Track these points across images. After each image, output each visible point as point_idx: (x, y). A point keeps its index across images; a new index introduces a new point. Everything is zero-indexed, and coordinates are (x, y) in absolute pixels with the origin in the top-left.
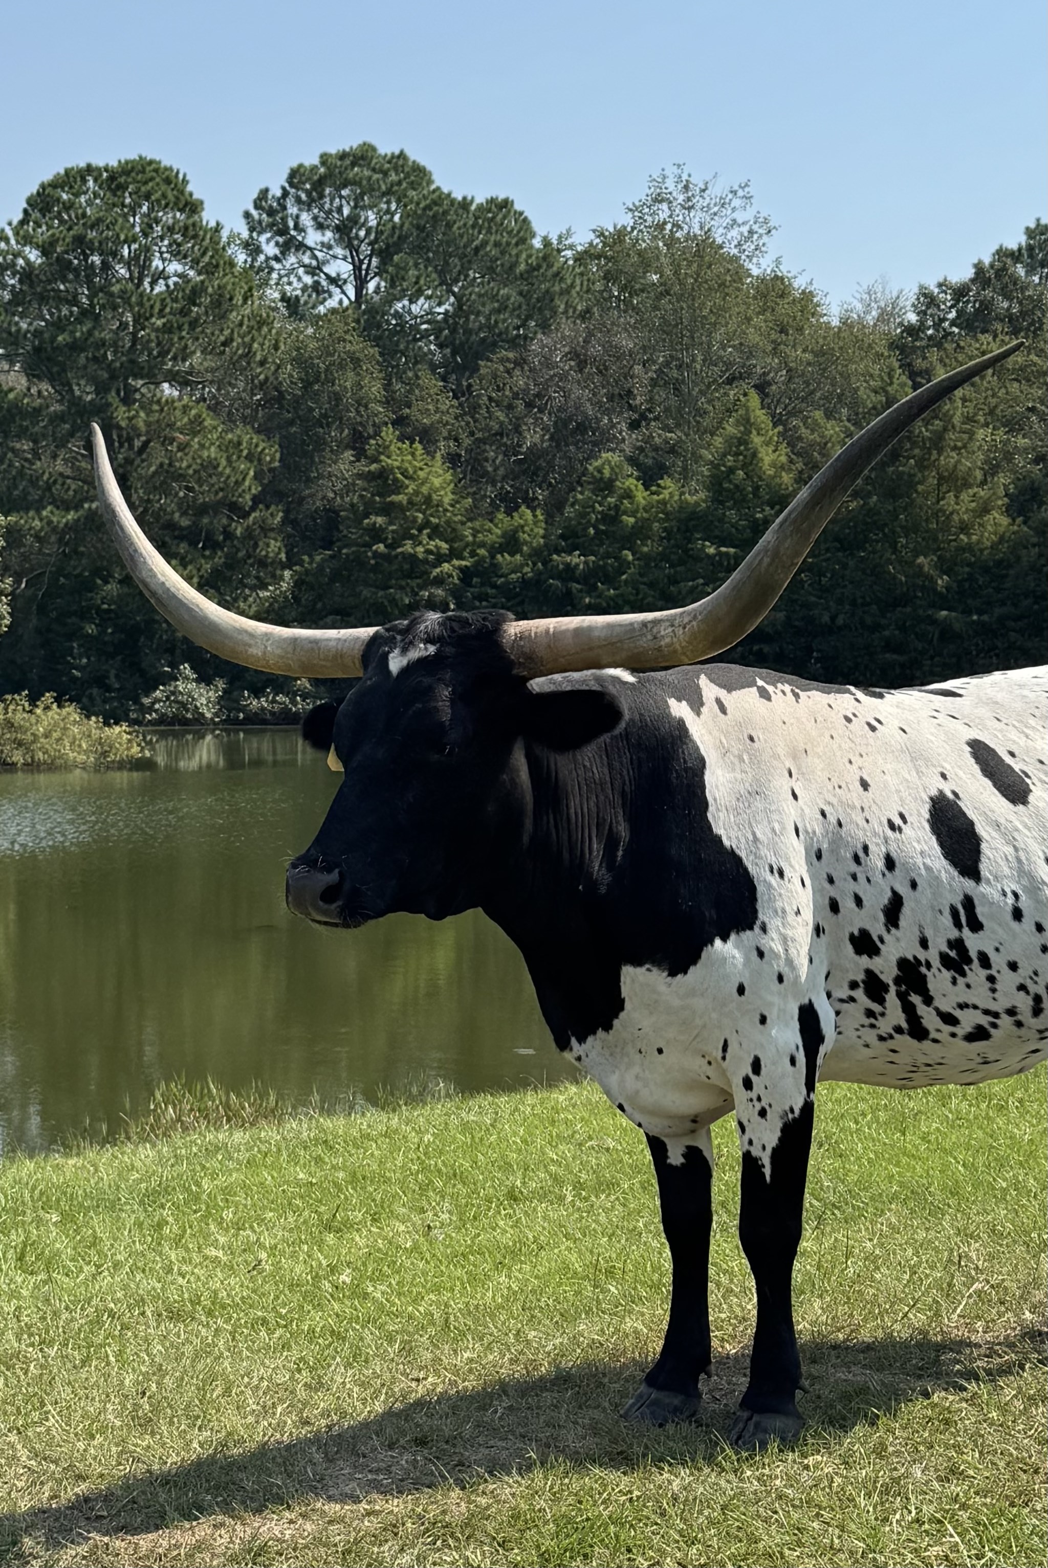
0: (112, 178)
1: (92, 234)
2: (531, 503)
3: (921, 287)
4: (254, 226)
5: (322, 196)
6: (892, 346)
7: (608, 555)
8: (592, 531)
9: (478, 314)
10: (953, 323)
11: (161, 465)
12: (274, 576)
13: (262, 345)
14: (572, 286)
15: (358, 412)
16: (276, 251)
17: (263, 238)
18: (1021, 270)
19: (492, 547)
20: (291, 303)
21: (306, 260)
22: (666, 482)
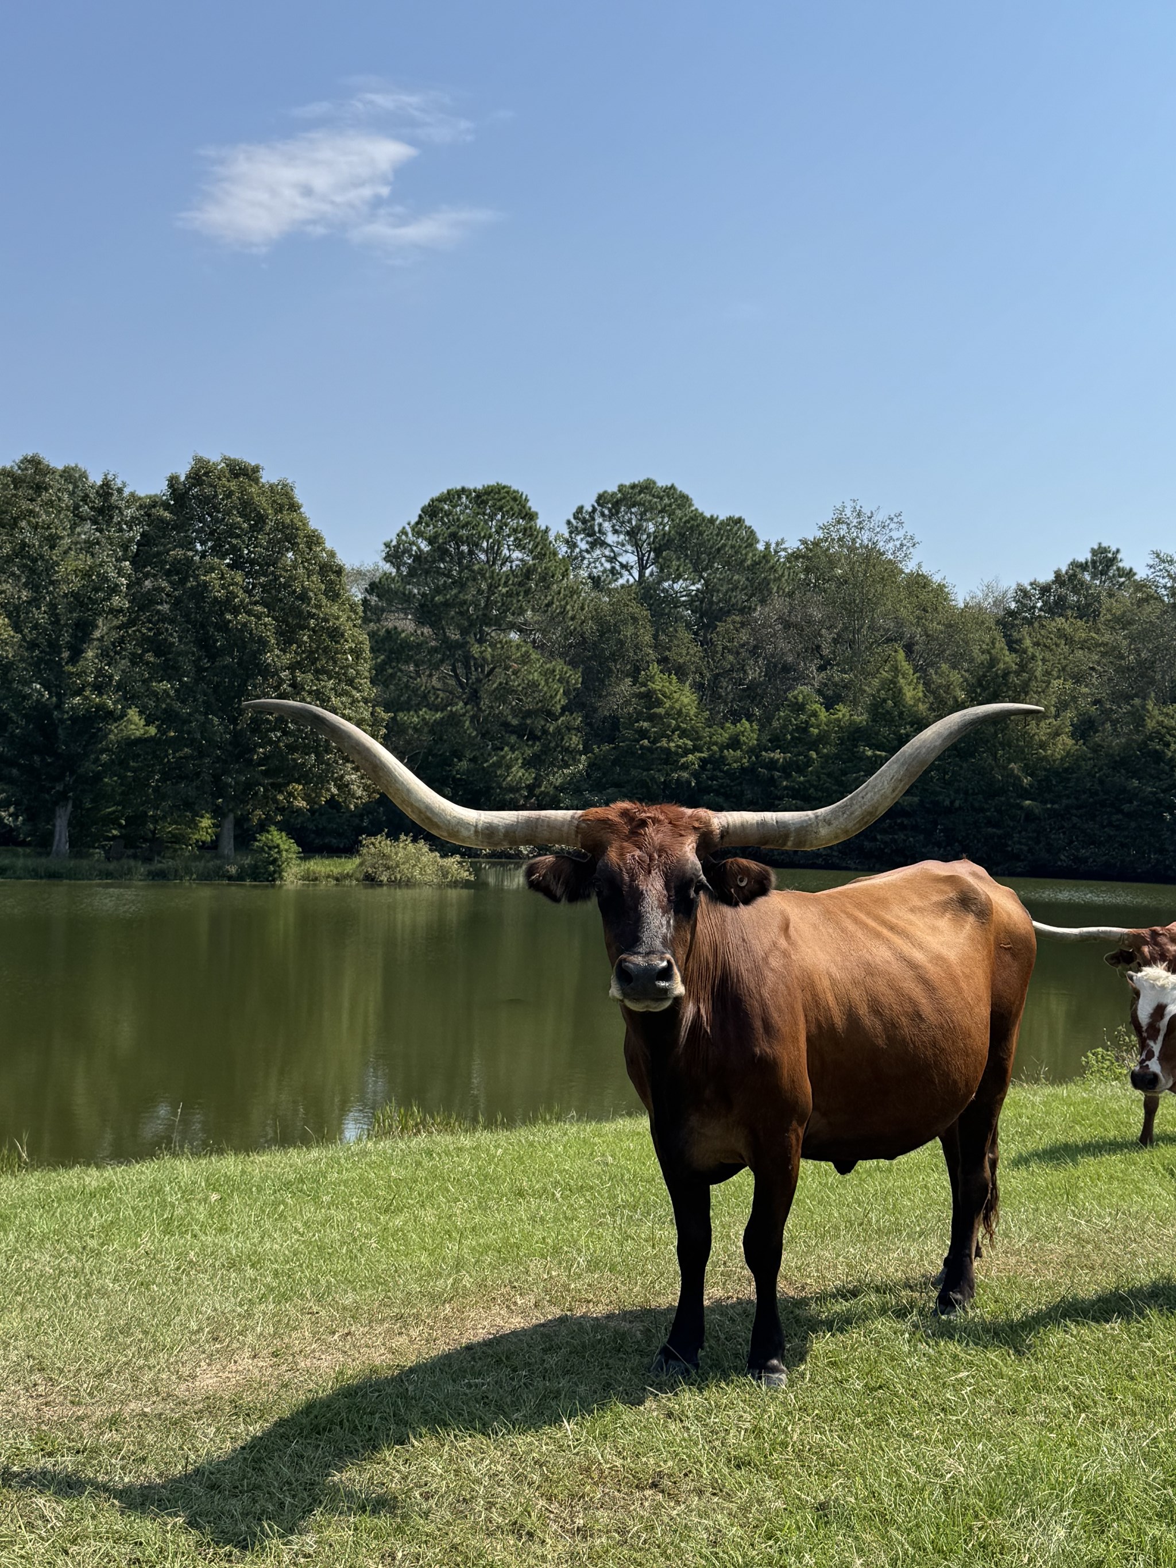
0: (478, 496)
1: (463, 532)
2: (750, 718)
3: (1018, 585)
4: (573, 531)
5: (618, 512)
6: (998, 622)
7: (800, 754)
8: (789, 737)
9: (718, 591)
10: (1041, 610)
11: (500, 684)
12: (574, 759)
13: (573, 607)
14: (782, 575)
15: (636, 654)
16: (588, 546)
17: (579, 538)
18: (1087, 577)
19: (722, 745)
20: (596, 582)
21: (607, 552)
22: (840, 706)
